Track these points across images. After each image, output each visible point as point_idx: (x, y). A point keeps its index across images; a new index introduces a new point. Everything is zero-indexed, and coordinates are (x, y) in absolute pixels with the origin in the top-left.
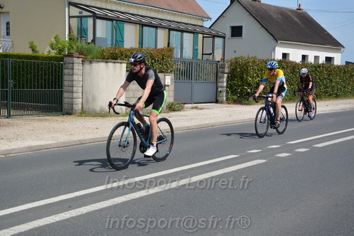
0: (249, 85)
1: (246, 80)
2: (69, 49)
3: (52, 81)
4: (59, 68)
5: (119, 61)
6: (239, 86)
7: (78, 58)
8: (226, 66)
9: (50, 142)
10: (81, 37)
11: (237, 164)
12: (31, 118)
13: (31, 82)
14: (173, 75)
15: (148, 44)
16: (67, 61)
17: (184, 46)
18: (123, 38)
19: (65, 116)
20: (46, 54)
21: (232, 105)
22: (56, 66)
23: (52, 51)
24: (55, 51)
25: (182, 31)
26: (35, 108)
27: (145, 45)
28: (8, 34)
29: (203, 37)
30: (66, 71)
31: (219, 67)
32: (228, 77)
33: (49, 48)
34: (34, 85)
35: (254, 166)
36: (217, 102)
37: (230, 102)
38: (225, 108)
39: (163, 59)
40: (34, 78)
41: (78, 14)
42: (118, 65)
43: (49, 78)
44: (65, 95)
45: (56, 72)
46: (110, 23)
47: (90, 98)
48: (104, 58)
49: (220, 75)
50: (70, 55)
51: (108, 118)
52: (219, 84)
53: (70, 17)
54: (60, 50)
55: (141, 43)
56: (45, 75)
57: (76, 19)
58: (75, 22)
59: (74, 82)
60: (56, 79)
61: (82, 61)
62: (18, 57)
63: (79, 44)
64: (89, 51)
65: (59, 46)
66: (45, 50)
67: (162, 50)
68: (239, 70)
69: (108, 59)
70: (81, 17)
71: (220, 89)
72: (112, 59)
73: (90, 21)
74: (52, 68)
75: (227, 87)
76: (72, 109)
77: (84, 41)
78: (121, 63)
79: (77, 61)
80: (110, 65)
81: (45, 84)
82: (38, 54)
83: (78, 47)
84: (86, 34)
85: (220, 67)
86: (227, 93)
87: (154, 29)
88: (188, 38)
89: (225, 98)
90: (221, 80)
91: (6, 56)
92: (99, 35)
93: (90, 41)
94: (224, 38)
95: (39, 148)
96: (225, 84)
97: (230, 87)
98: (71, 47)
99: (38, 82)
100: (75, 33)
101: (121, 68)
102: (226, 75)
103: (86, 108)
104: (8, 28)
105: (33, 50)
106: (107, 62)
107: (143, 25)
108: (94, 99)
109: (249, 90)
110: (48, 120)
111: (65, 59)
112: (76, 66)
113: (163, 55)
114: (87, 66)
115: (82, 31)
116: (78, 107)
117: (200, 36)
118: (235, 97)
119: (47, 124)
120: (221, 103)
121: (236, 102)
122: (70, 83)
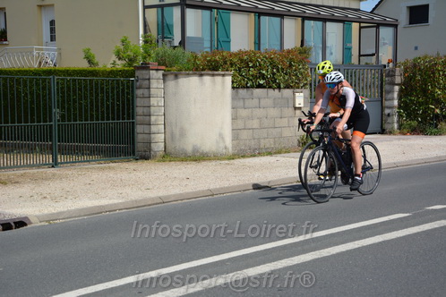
0: (437, 102)
1: (433, 93)
2: (145, 58)
3: (118, 109)
4: (128, 87)
5: (220, 72)
6: (421, 104)
7: (157, 70)
8: (397, 73)
9: (116, 201)
10: (163, 38)
11: (406, 227)
12: (88, 166)
13: (86, 111)
14: (307, 91)
15: (269, 43)
16: (140, 77)
17: (328, 44)
18: (228, 36)
19: (140, 162)
20: (109, 67)
21: (409, 136)
22: (123, 85)
23: (118, 62)
24: (124, 62)
25: (325, 20)
26: (92, 152)
27: (265, 46)
28: (53, 38)
29: (361, 28)
30: (139, 92)
31: (385, 75)
32: (401, 91)
33: (114, 58)
34: (92, 116)
35: (435, 229)
36: (383, 132)
37: (405, 131)
38: (397, 142)
39: (291, 66)
40: (92, 105)
41: (157, 3)
42: (219, 79)
43: (113, 103)
44: (139, 129)
45: (123, 95)
46: (207, 13)
47: (177, 133)
48: (196, 70)
49: (386, 87)
50: (145, 67)
51: (204, 163)
52: (387, 103)
53: (145, 7)
54: (130, 60)
55: (258, 43)
56: (108, 100)
57: (155, 9)
58: (153, 15)
59: (152, 109)
60: (123, 104)
61: (164, 75)
62: (67, 72)
63: (160, 49)
64: (175, 60)
65: (129, 53)
66: (108, 61)
67: (289, 52)
68: (419, 78)
69: (203, 70)
70: (162, 7)
71: (387, 111)
72: (210, 69)
73: (177, 12)
74: (118, 87)
75: (400, 107)
76: (150, 150)
77: (168, 45)
78: (223, 75)
79: (156, 75)
80: (207, 79)
81: (108, 114)
82: (96, 68)
83: (157, 54)
84: (171, 32)
85: (388, 76)
86: (400, 116)
87: (278, 19)
88: (334, 30)
89: (396, 126)
90: (389, 96)
91: (49, 72)
92: (190, 33)
93: (176, 43)
94: (395, 26)
95: (99, 211)
96: (396, 103)
97: (404, 106)
98: (147, 54)
99: (97, 110)
100: (154, 32)
101: (223, 82)
102: (397, 88)
103: (170, 148)
104: (52, 30)
105: (90, 62)
106: (201, 75)
107: (260, 14)
108: (183, 134)
109: (438, 111)
110: (113, 168)
111: (138, 73)
112: (154, 84)
113: (291, 60)
114: (171, 83)
115: (164, 29)
116: (158, 147)
117: (355, 26)
118: (414, 123)
119: (111, 174)
120: (390, 133)
121: (415, 131)
122: (145, 110)
